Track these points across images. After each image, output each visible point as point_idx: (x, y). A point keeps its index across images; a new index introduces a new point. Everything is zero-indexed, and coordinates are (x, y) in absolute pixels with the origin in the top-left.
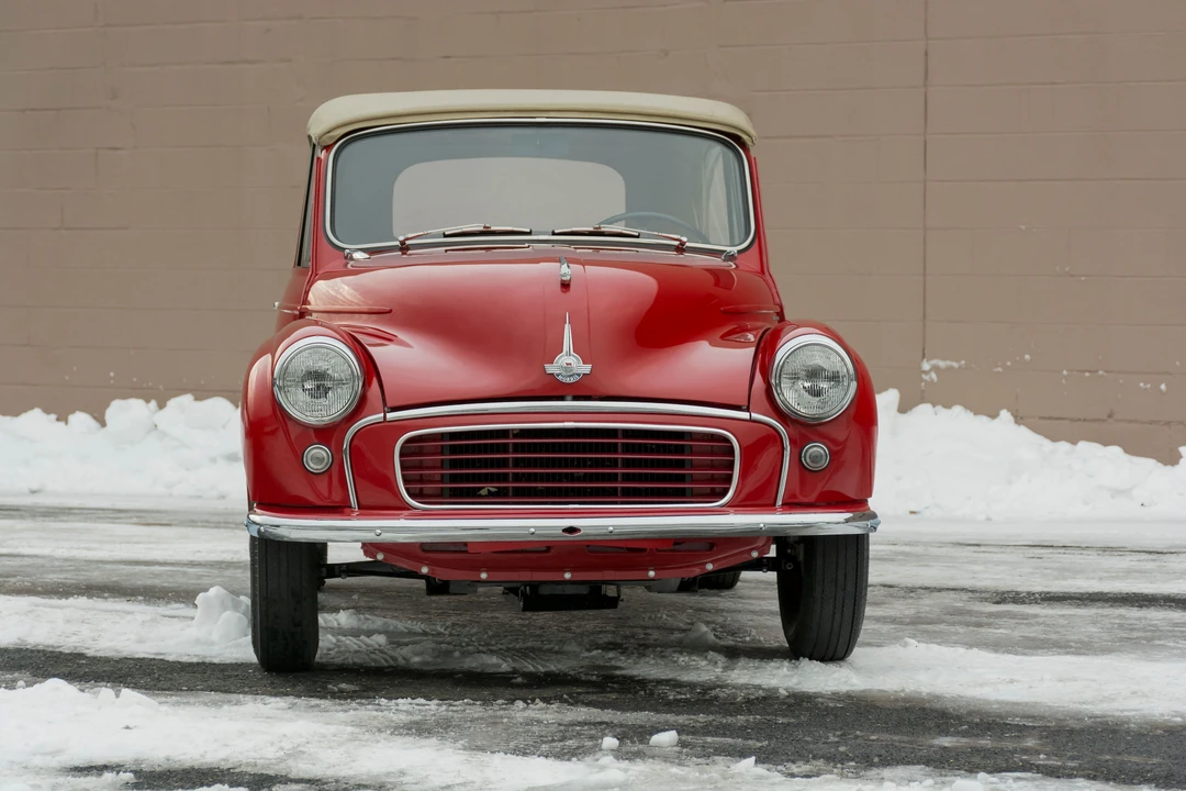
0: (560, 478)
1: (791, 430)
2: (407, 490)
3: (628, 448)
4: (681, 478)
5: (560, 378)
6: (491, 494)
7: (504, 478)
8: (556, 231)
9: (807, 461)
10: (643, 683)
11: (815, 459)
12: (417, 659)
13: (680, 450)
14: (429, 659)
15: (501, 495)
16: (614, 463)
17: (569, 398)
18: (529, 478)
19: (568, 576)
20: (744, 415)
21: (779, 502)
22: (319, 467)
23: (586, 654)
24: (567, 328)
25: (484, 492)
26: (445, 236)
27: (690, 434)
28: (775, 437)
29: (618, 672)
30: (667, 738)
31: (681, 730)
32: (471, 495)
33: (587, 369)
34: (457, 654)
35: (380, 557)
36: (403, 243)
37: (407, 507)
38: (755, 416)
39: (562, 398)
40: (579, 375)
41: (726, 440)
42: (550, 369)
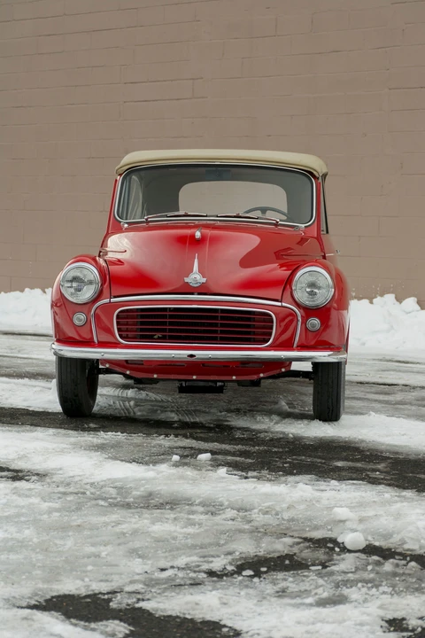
0: (192, 331)
1: (302, 311)
2: (119, 335)
3: (223, 318)
4: (249, 333)
5: (191, 284)
6: (159, 338)
7: (164, 330)
8: (219, 216)
9: (309, 326)
10: (231, 428)
11: (313, 326)
12: (139, 413)
13: (249, 319)
14: (145, 413)
15: (163, 339)
16: (216, 325)
17: (196, 293)
18: (177, 331)
19: (194, 377)
20: (279, 304)
21: (295, 345)
22: (80, 323)
23: (219, 414)
24: (196, 261)
25: (155, 337)
27: (254, 312)
28: (293, 314)
29: (226, 423)
30: (205, 457)
31: (213, 453)
32: (150, 338)
33: (204, 280)
34: (159, 412)
35: (107, 366)
37: (120, 343)
38: (284, 304)
39: (192, 294)
40: (200, 283)
41: (270, 316)
42: (187, 280)
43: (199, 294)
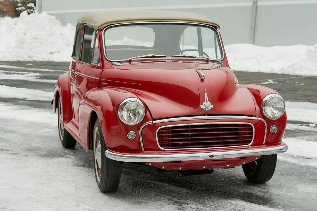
1: (268, 122)
2: (160, 144)
3: (223, 130)
4: (237, 138)
5: (205, 109)
7: (188, 140)
8: (173, 56)
9: (271, 131)
11: (273, 130)
13: (236, 130)
16: (219, 135)
17: (207, 115)
18: (195, 140)
19: (204, 167)
20: (255, 118)
21: (264, 143)
22: (132, 138)
24: (206, 94)
25: (181, 144)
26: (141, 58)
27: (239, 125)
28: (263, 124)
33: (212, 106)
35: (150, 164)
36: (130, 60)
37: (160, 150)
38: (258, 118)
40: (210, 108)
41: (251, 126)
42: (202, 106)
43: (208, 115)
